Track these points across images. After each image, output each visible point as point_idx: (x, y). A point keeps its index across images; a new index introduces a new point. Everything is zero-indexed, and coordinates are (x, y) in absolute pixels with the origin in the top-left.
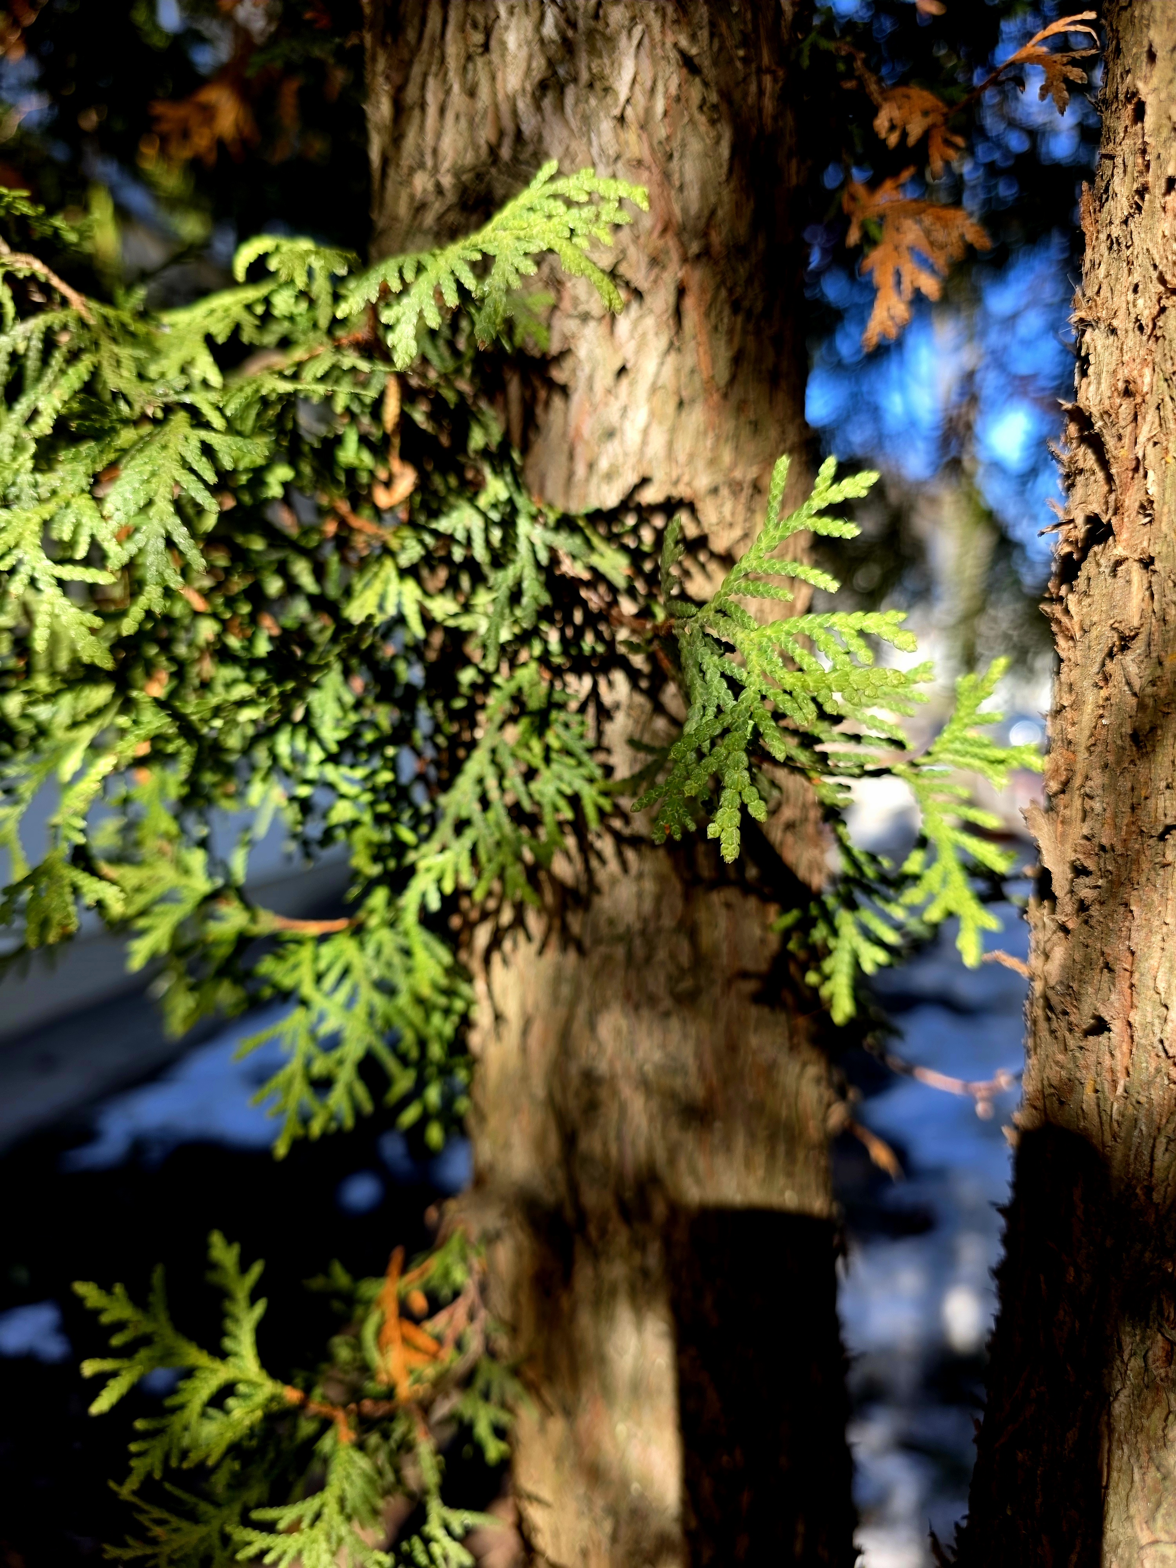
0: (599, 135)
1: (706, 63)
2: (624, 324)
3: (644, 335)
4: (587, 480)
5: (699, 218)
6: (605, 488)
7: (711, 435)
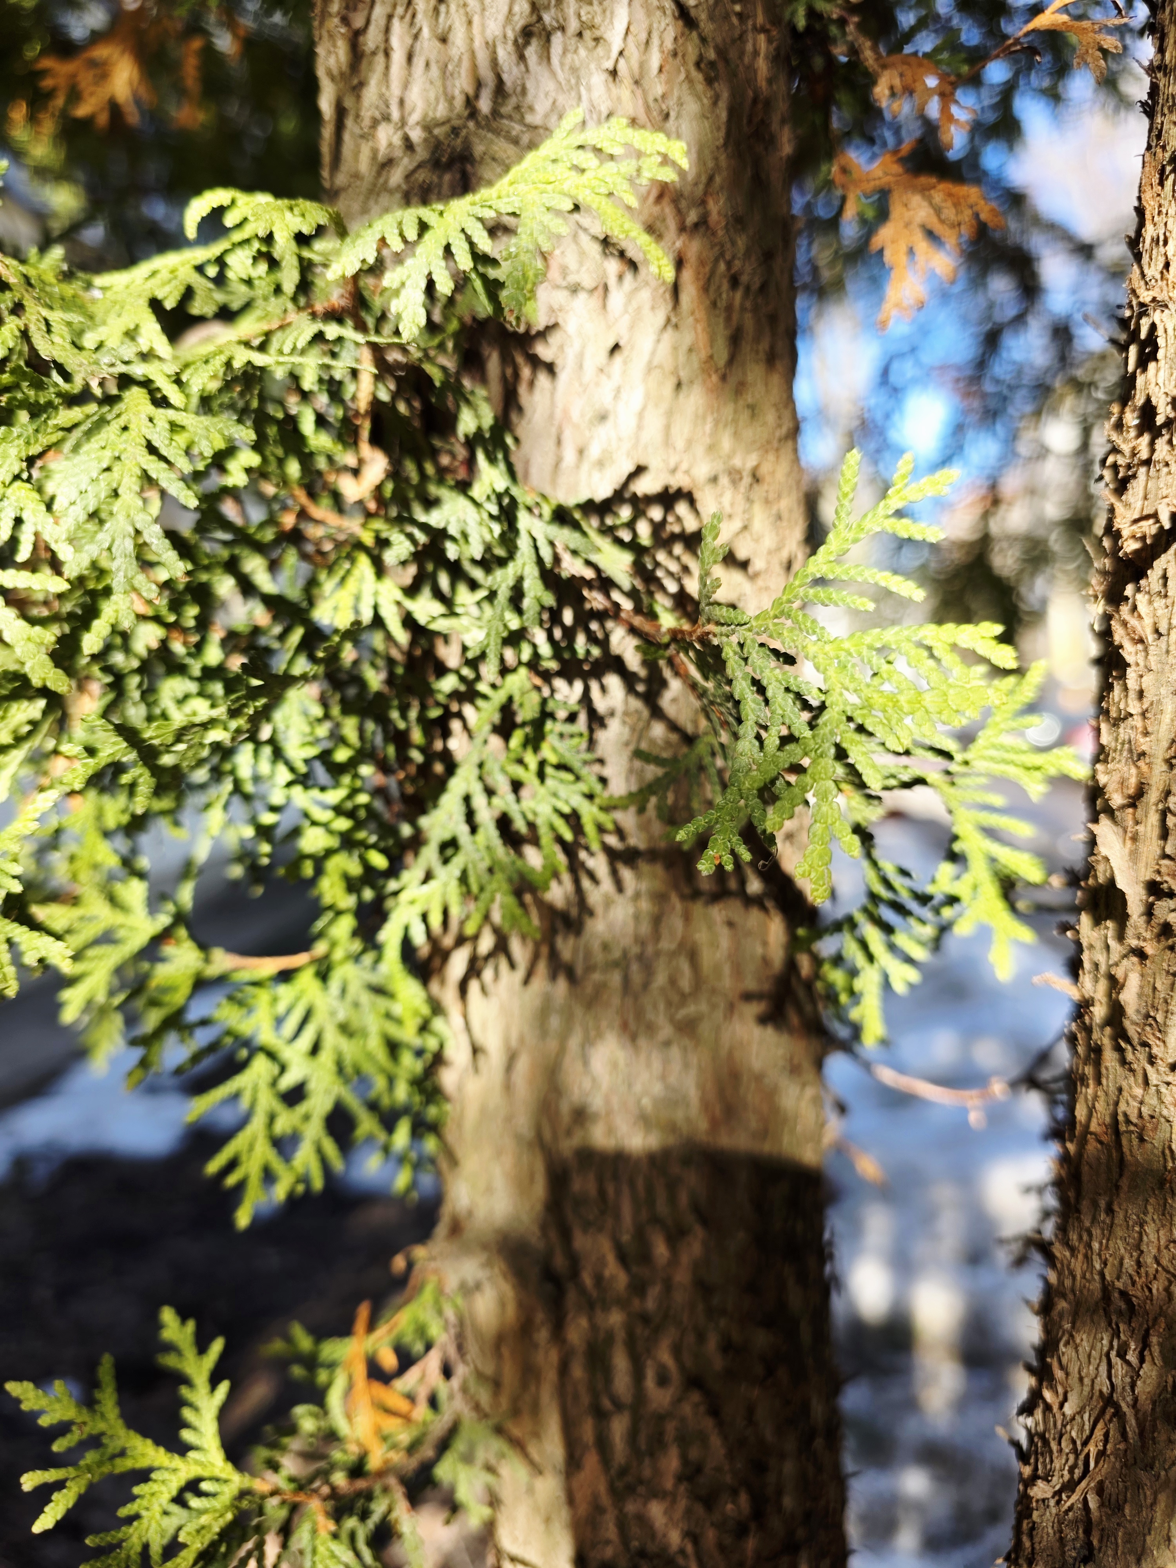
0: (589, 89)
1: (702, 16)
2: (617, 297)
3: (639, 309)
4: (578, 466)
5: (696, 184)
6: (596, 475)
7: (710, 419)
